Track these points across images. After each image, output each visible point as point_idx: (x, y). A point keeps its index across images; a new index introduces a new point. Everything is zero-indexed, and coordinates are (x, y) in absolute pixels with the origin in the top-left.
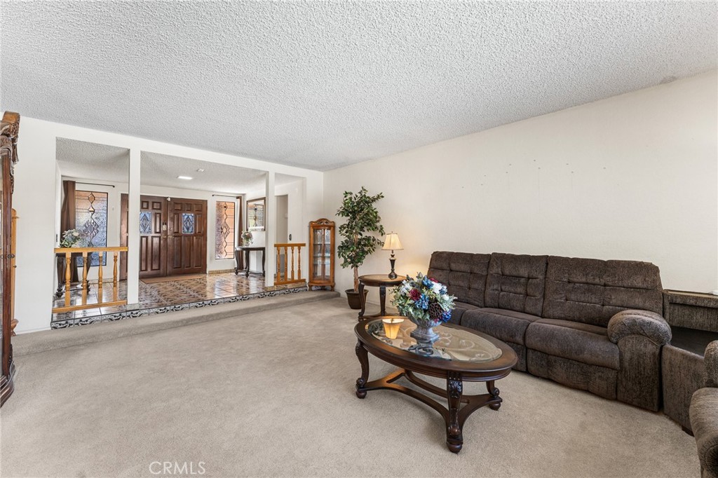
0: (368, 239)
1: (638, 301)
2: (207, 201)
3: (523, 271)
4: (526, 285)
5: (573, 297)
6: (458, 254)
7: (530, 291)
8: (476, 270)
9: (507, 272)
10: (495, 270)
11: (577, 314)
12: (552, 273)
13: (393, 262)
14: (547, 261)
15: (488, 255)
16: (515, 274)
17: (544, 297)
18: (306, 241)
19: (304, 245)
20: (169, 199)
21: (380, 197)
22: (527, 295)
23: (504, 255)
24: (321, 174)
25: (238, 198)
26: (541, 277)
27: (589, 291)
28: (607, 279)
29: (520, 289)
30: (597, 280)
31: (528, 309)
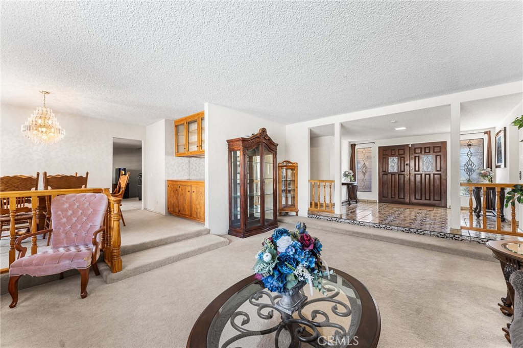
2: (446, 142)
20: (410, 146)
25: (485, 133)
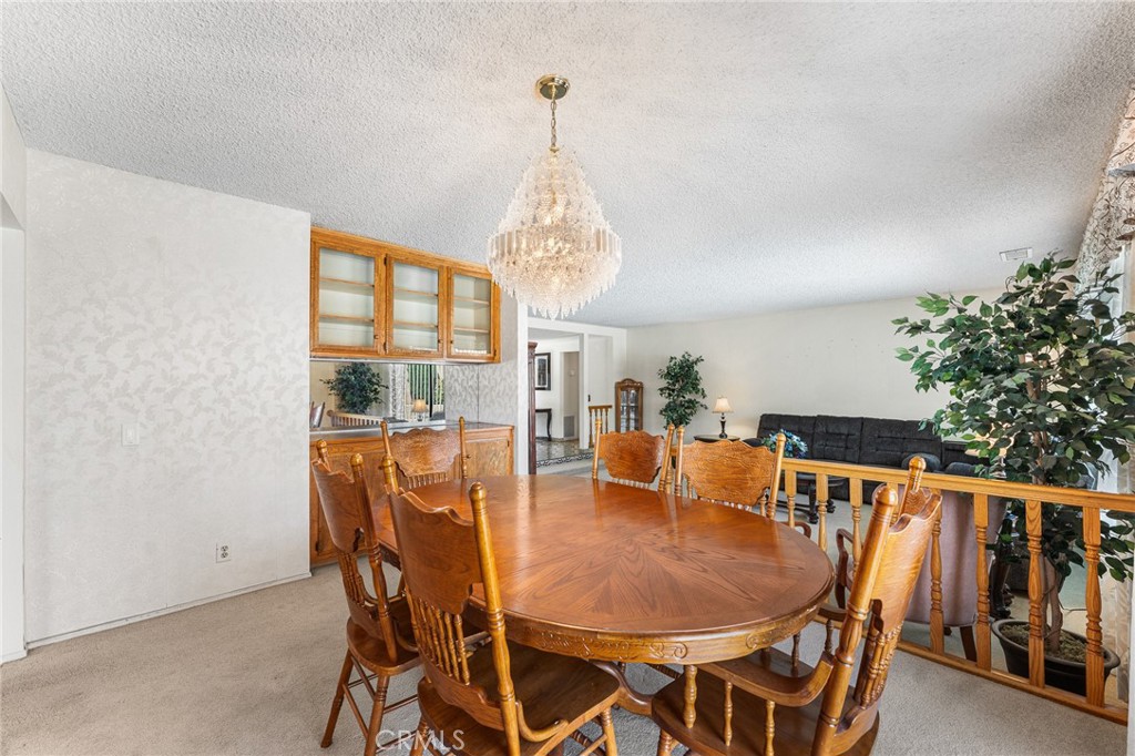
0: (690, 401)
1: (925, 448)
3: (844, 430)
4: (846, 440)
5: (882, 447)
6: (786, 416)
7: (849, 445)
8: (804, 429)
9: (831, 431)
10: (821, 429)
11: (884, 460)
12: (866, 429)
13: (723, 423)
14: (863, 421)
15: (813, 417)
16: (837, 431)
17: (860, 449)
18: (613, 403)
19: (610, 407)
21: (699, 360)
22: (847, 448)
23: (827, 417)
24: (624, 331)
26: (858, 434)
27: (892, 442)
28: (905, 434)
29: (841, 444)
30: (899, 435)
31: (848, 458)
